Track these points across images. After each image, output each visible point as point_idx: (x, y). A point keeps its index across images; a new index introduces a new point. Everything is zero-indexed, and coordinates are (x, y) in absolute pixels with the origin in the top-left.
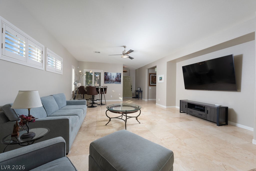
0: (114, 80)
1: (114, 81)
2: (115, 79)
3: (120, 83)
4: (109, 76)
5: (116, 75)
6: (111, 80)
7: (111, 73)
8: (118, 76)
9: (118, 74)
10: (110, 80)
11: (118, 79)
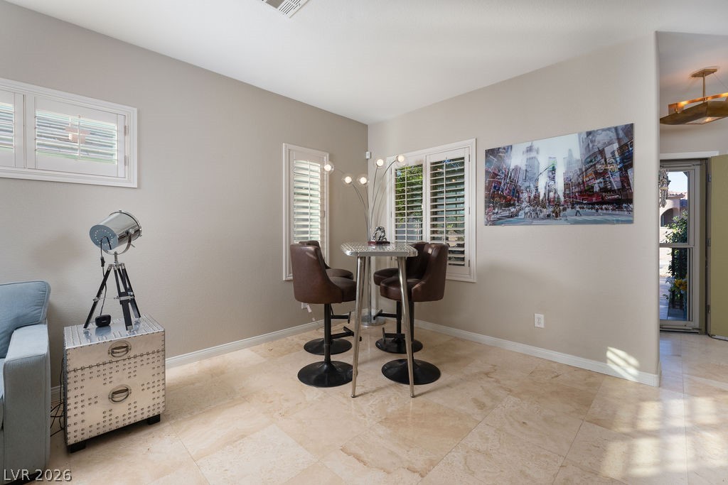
0: (561, 194)
1: (558, 204)
2: (567, 186)
3: (623, 215)
4: (516, 169)
5: (578, 154)
6: (537, 197)
7: (536, 144)
8: (594, 157)
9: (601, 139)
10: (525, 196)
11: (597, 185)
